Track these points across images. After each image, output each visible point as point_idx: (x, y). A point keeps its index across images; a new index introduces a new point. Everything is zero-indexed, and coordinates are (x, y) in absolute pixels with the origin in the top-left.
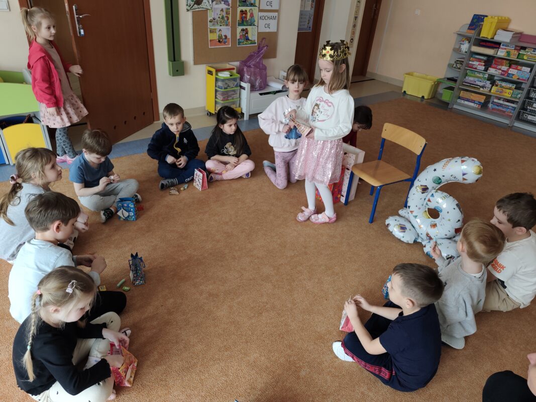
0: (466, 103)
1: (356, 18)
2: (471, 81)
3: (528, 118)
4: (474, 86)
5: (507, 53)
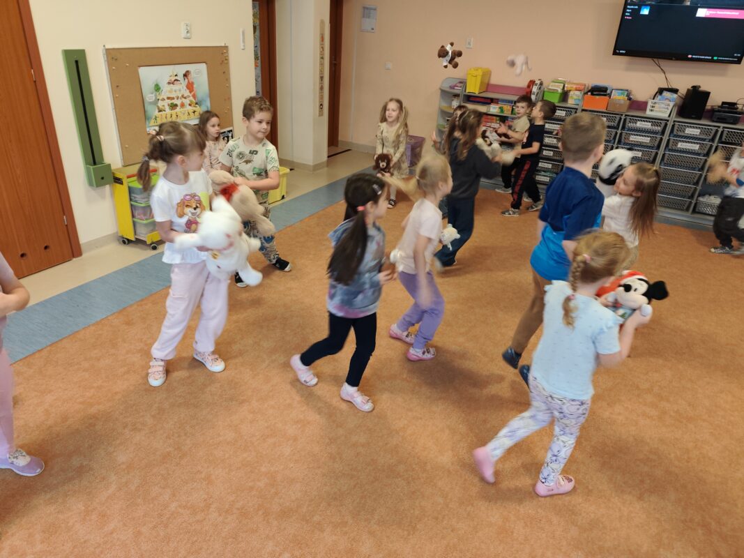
1: (322, 78)
5: (500, 108)
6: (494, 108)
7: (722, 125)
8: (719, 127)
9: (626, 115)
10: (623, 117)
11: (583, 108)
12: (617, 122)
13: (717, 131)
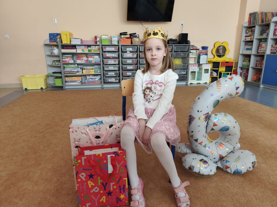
0: (72, 83)
2: (69, 70)
3: (109, 81)
4: (72, 73)
5: (82, 50)
6: (79, 50)
7: (174, 45)
8: (173, 46)
9: (139, 46)
10: (138, 47)
11: (122, 45)
12: (136, 49)
13: (172, 48)
